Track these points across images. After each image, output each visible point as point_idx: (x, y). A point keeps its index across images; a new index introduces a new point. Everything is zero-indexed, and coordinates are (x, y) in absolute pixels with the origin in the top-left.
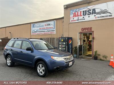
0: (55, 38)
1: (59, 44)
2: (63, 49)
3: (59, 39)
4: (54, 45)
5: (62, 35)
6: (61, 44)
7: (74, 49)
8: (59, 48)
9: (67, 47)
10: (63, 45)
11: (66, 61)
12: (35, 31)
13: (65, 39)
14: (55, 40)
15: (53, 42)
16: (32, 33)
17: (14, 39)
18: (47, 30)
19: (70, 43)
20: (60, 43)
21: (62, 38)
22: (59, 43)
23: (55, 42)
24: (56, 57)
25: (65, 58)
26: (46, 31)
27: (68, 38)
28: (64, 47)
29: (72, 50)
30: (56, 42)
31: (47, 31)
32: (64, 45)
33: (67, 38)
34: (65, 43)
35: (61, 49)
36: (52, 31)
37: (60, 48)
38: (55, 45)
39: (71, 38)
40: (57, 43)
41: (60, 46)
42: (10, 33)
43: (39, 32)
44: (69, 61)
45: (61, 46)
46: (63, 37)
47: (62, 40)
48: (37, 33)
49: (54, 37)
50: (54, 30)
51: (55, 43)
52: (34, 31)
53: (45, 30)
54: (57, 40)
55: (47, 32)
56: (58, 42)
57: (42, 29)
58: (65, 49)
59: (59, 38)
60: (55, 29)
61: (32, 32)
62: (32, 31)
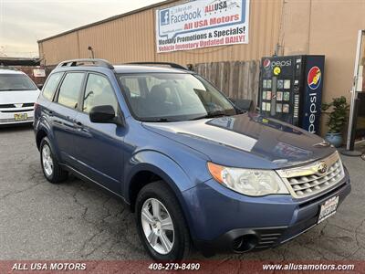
0: (244, 63)
1: (261, 89)
2: (279, 110)
3: (262, 68)
4: (242, 92)
5: (275, 48)
6: (270, 90)
7: (331, 110)
8: (259, 105)
9: (297, 102)
10: (278, 90)
11: (302, 195)
12: (171, 36)
13: (288, 64)
14: (247, 70)
15: (236, 81)
16: (158, 46)
17: (65, 64)
18: (212, 31)
19: (315, 82)
20: (266, 84)
21: (274, 59)
22: (261, 83)
23: (246, 77)
24: (242, 171)
25: (298, 178)
26: (210, 36)
27: (305, 58)
28: (283, 102)
29: (318, 116)
30: (247, 79)
31: (213, 34)
32: (285, 90)
33: (299, 61)
34: (287, 84)
35: (268, 109)
36: (235, 31)
37: (266, 107)
38: (245, 91)
39: (319, 61)
40: (253, 85)
41: (267, 95)
42: (90, 48)
43: (184, 39)
44: (319, 190)
45: (272, 96)
46: (280, 55)
47: (277, 71)
48: (178, 47)
49: (242, 59)
50: (240, 26)
51: (246, 84)
52: (165, 39)
53: (207, 32)
54: (253, 70)
55: (213, 38)
56: (257, 79)
57: (194, 28)
58: (286, 109)
59: (263, 59)
60: (246, 24)
61: (161, 42)
62: (158, 38)
